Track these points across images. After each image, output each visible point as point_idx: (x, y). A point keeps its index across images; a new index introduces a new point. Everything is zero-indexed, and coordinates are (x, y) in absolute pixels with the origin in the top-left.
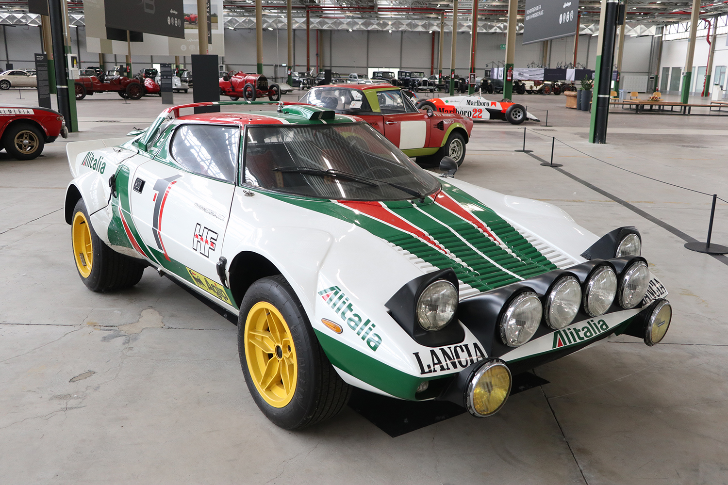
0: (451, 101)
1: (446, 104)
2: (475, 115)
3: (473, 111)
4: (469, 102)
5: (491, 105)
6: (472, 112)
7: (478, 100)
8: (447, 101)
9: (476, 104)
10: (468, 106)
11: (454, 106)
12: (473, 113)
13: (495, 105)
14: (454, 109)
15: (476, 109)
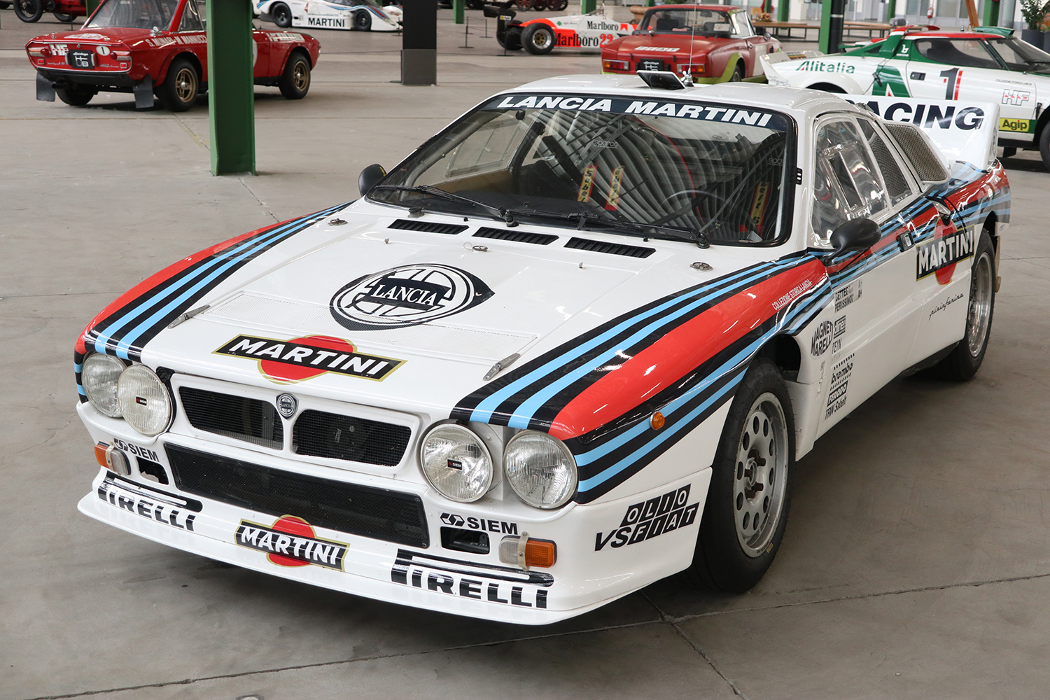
0: (566, 23)
1: (559, 27)
2: (603, 44)
3: (601, 38)
4: (590, 24)
5: (622, 28)
6: (599, 38)
7: (603, 21)
8: (559, 23)
9: (600, 27)
10: (590, 30)
11: (573, 31)
12: (600, 40)
13: (626, 29)
14: (574, 34)
15: (604, 35)
